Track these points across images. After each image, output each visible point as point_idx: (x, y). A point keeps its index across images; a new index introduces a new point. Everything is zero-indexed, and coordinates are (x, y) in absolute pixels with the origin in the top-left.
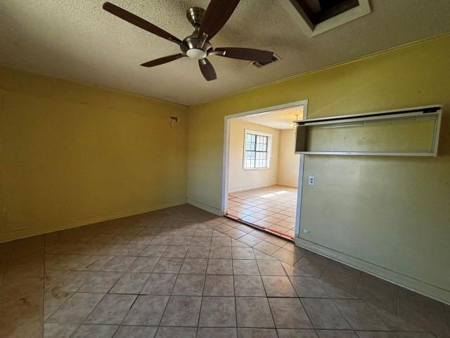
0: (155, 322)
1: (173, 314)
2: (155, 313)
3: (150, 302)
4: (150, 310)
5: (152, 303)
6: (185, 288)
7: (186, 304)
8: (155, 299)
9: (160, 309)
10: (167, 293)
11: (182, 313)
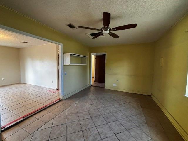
0: (118, 122)
1: (112, 119)
2: (116, 124)
3: (114, 128)
4: (116, 126)
5: (114, 127)
6: (102, 121)
7: (107, 118)
8: (112, 127)
9: (114, 123)
10: (107, 125)
11: (110, 117)
